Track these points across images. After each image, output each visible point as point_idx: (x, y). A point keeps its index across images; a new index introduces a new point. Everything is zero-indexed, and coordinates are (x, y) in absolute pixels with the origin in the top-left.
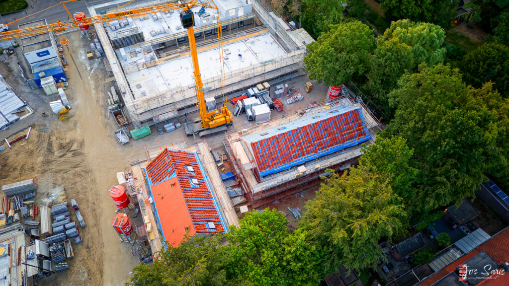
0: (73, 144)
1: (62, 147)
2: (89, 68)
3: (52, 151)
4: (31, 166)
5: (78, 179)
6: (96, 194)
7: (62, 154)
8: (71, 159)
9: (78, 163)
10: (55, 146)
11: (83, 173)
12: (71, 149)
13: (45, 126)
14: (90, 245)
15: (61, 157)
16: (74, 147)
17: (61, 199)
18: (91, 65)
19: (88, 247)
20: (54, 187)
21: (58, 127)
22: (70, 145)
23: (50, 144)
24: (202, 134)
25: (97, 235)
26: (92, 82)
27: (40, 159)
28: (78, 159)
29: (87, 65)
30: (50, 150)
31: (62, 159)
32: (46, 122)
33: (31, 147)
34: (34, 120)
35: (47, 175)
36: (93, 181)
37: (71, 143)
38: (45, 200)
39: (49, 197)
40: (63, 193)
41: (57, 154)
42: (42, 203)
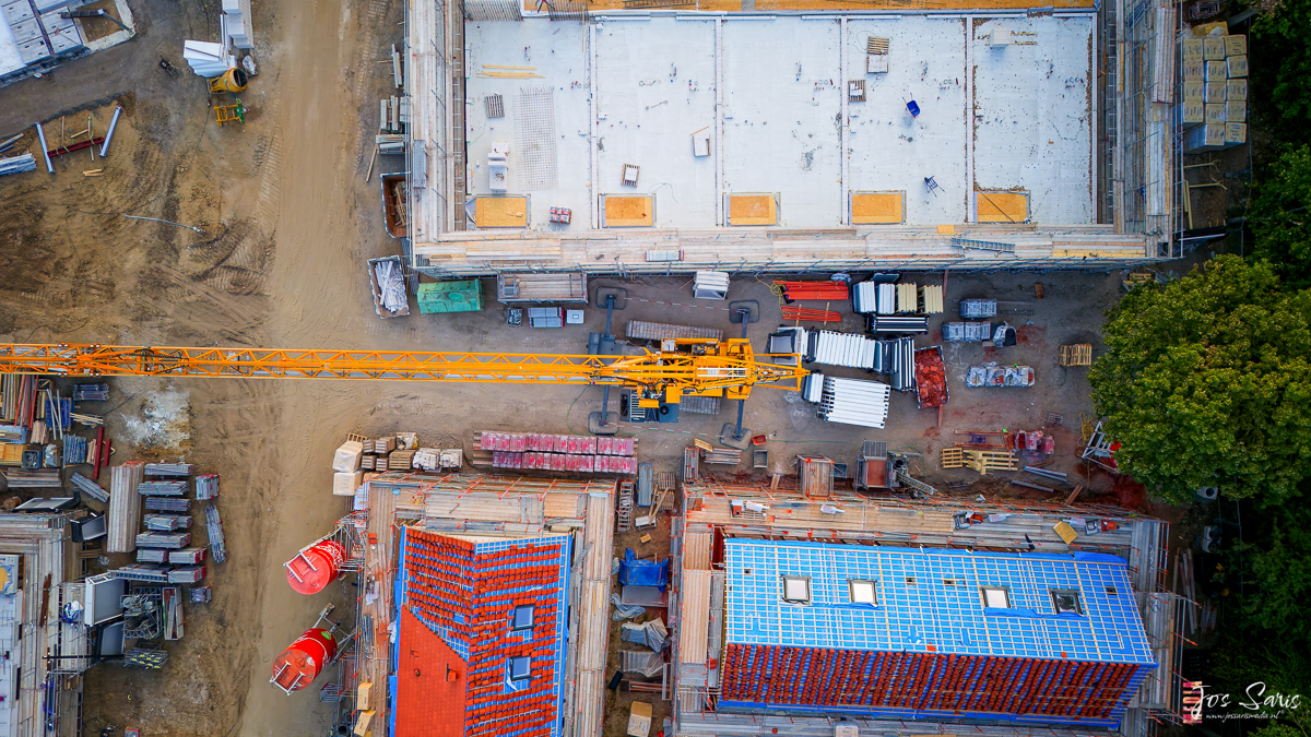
0: (240, 239)
1: (205, 240)
3: (175, 241)
4: (107, 276)
6: (274, 466)
7: (200, 268)
8: (226, 302)
9: (242, 326)
10: (184, 236)
12: (231, 262)
13: (165, 118)
15: (199, 278)
16: (241, 256)
17: (176, 439)
20: (163, 390)
21: (205, 144)
22: (231, 240)
23: (171, 210)
25: (250, 595)
27: (135, 259)
28: (245, 309)
30: (167, 233)
31: (201, 288)
32: (170, 104)
33: (112, 194)
37: (235, 231)
38: (133, 423)
39: (144, 418)
40: (184, 420)
41: (188, 260)
42: (124, 430)
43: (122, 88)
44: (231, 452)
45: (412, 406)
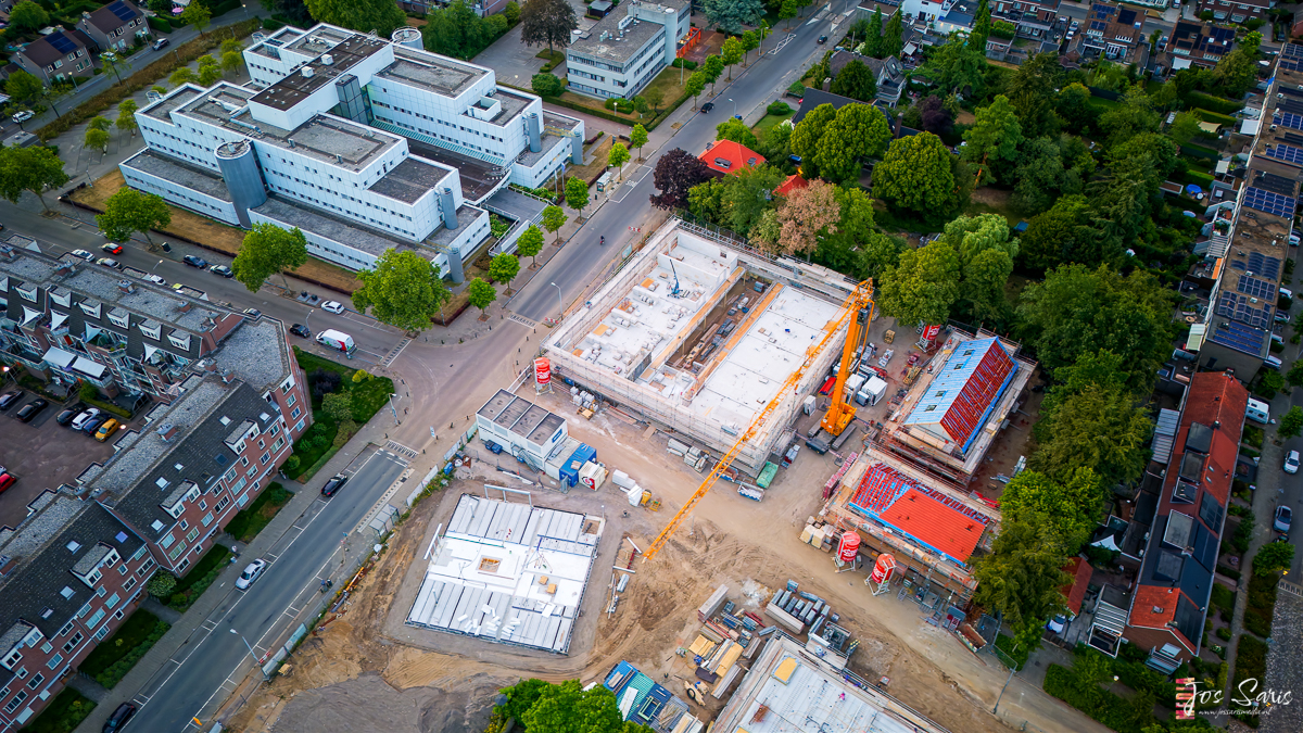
0: (701, 530)
1: (694, 539)
2: (603, 432)
3: (688, 550)
4: (686, 578)
5: (757, 563)
6: (796, 567)
7: (704, 547)
8: (722, 547)
9: (734, 547)
10: (688, 546)
11: (753, 554)
12: (708, 537)
13: (642, 527)
14: (850, 616)
15: (707, 550)
16: (708, 534)
17: (765, 592)
18: (599, 425)
19: (851, 620)
20: (743, 585)
21: (660, 520)
22: (700, 533)
23: (675, 544)
24: (836, 444)
25: (845, 604)
26: (629, 448)
27: (686, 566)
28: (727, 543)
29: (594, 428)
30: (683, 550)
31: (710, 552)
32: (637, 522)
33: (657, 559)
34: (619, 527)
35: (717, 576)
36: (774, 555)
37: (697, 530)
38: (750, 603)
39: (750, 598)
40: (759, 585)
41: (698, 550)
42: (750, 607)
43: (621, 534)
44: (782, 577)
45: (799, 512)
